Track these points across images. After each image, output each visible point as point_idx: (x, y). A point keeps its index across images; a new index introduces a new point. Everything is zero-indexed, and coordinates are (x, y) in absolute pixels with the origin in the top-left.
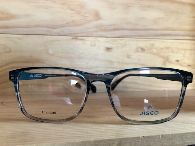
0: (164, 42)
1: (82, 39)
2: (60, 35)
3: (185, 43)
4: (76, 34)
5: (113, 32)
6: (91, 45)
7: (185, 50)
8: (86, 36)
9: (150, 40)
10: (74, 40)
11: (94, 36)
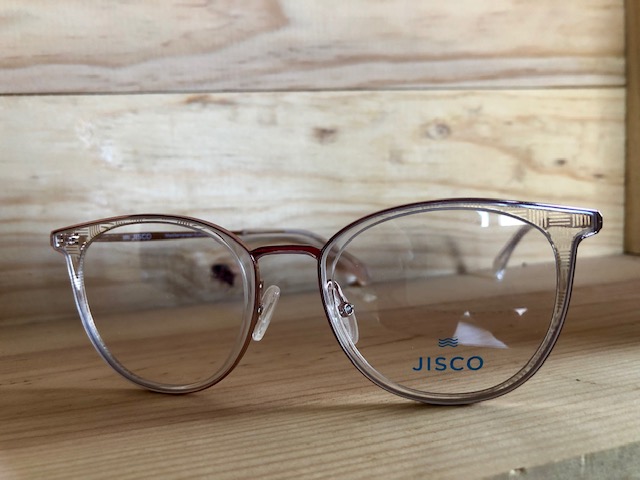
0: (514, 97)
1: (224, 103)
2: (141, 92)
3: (583, 99)
4: (201, 82)
5: (336, 70)
6: (261, 122)
7: (583, 122)
8: (239, 88)
9: (465, 95)
10: (195, 106)
11: (268, 87)
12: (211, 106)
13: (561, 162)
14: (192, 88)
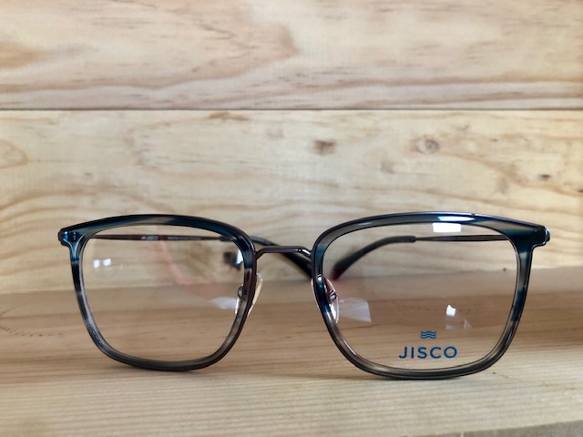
1: (241, 119)
2: (173, 109)
4: (222, 101)
5: (338, 92)
6: (270, 135)
7: (569, 141)
11: (278, 106)
12: (230, 121)
13: (546, 177)
14: (215, 106)
